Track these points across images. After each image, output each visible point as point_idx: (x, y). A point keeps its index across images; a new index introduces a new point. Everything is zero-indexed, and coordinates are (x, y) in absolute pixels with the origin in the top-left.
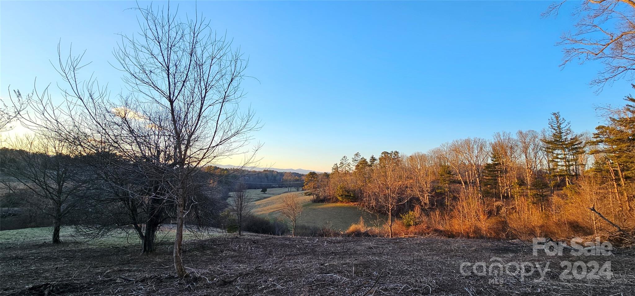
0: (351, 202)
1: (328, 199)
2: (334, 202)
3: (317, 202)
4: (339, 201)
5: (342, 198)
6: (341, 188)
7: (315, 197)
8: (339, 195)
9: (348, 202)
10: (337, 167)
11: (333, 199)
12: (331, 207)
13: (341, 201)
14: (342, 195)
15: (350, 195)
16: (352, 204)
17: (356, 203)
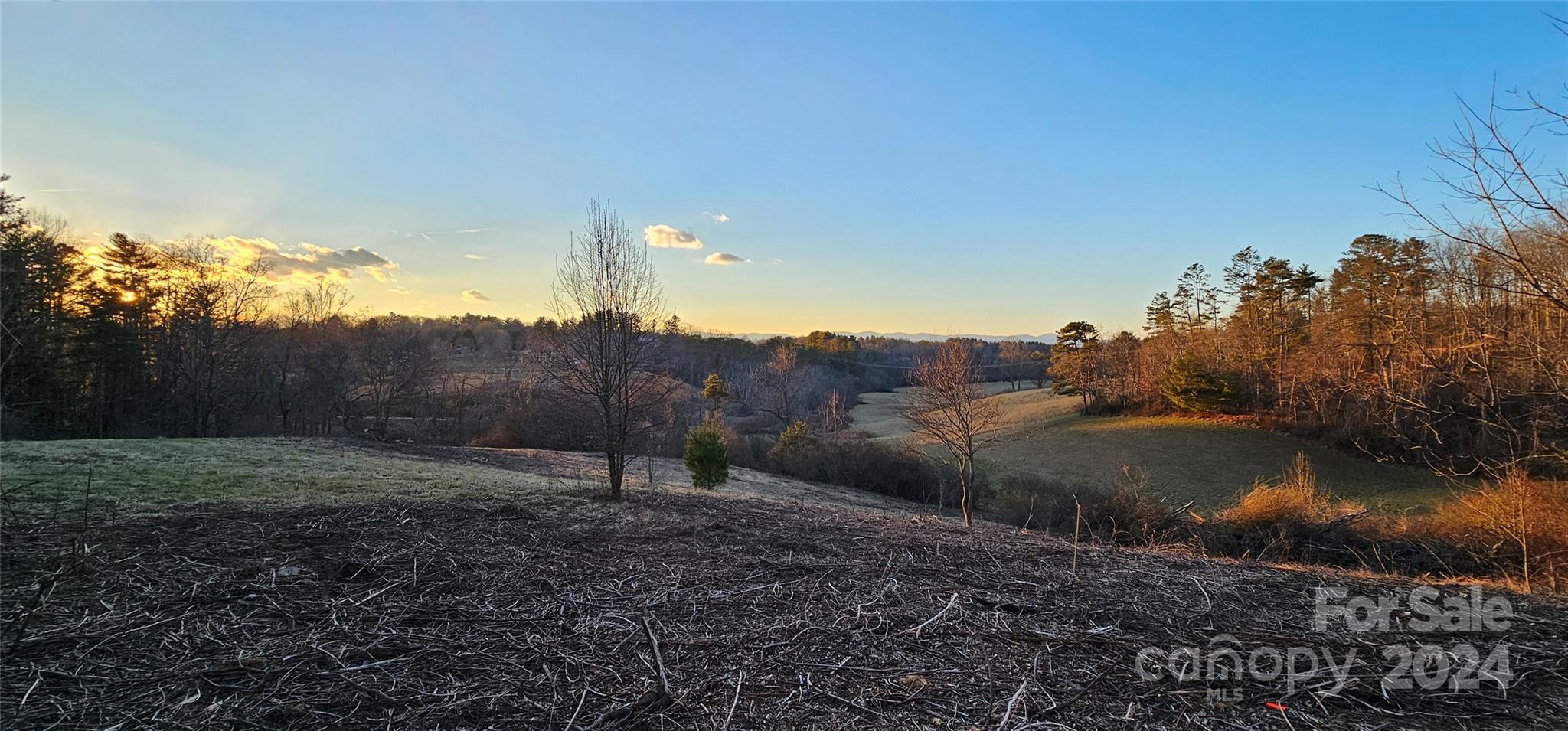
0: (1224, 412)
1: (1135, 403)
2: (1158, 413)
3: (1094, 414)
4: (1175, 411)
5: (1186, 400)
6: (1183, 367)
7: (1088, 399)
8: (1174, 390)
9: (1211, 414)
10: (1168, 302)
11: (1151, 403)
12: (1145, 429)
13: (1182, 410)
14: (1185, 392)
15: (1220, 391)
16: (1226, 420)
17: (1241, 417)
